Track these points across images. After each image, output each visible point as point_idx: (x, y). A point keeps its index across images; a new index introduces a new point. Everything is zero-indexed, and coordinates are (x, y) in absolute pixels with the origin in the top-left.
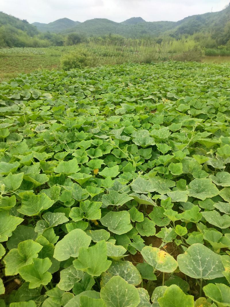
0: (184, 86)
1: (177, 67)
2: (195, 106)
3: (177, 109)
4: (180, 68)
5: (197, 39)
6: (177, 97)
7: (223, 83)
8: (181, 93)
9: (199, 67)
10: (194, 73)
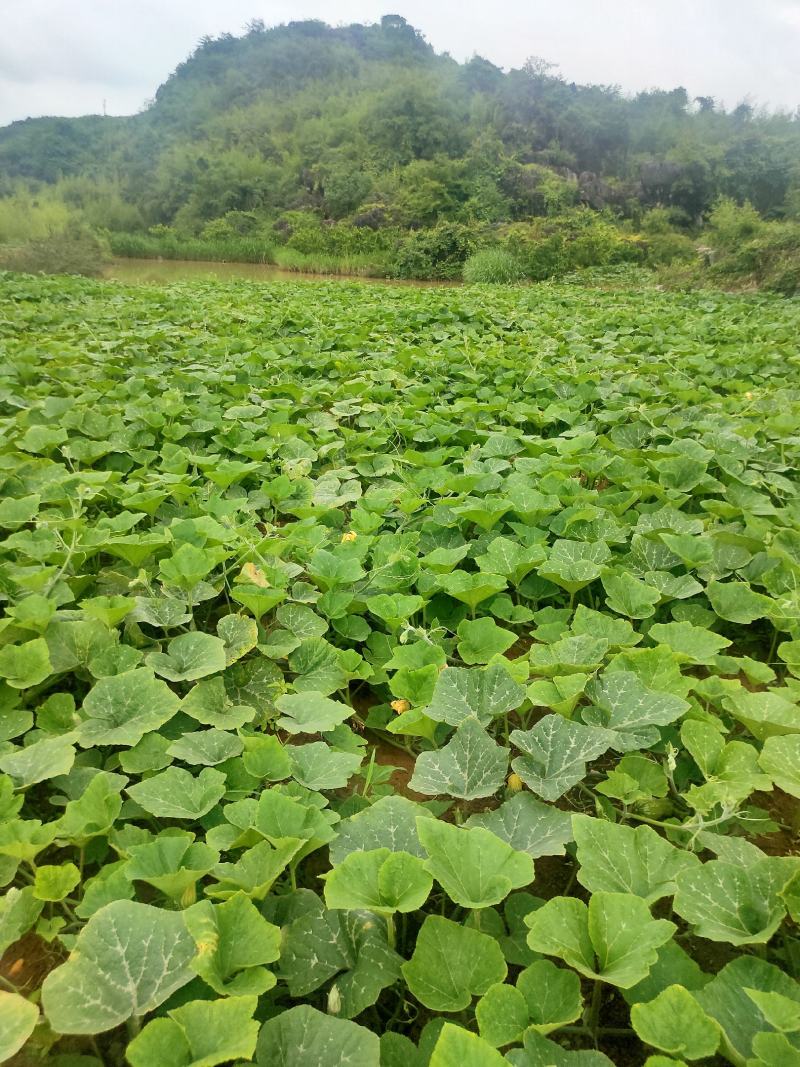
0: (44, 362)
1: (14, 293)
2: (83, 427)
3: (19, 445)
4: (27, 295)
5: (74, 198)
6: (19, 401)
7: (176, 347)
8: (33, 388)
9: (95, 294)
10: (78, 315)
